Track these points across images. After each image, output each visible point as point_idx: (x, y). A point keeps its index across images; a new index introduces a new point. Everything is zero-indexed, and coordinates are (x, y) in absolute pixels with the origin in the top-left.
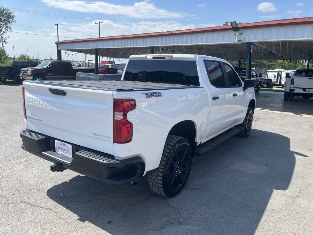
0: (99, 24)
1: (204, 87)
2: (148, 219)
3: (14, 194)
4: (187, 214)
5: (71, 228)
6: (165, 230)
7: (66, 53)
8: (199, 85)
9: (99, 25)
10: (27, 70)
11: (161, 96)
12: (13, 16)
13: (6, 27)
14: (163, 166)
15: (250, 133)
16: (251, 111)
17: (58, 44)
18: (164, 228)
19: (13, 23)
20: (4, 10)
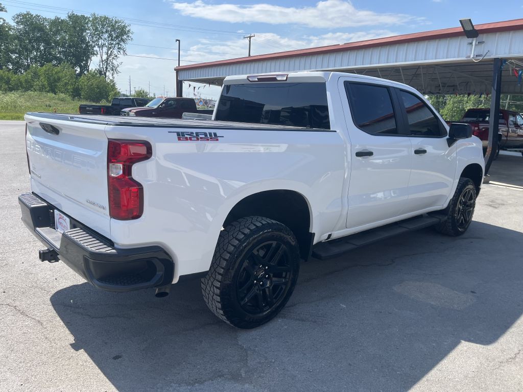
0: (250, 38)
1: (335, 131)
2: (184, 361)
3: (4, 292)
4: (260, 363)
5: (53, 356)
6: (202, 386)
7: (190, 85)
8: (329, 128)
9: (250, 41)
10: (130, 111)
11: (217, 140)
12: (128, 31)
13: (119, 48)
14: (223, 270)
15: (466, 229)
16: (470, 187)
17: (178, 71)
18: (201, 382)
19: (129, 42)
20: (116, 22)
